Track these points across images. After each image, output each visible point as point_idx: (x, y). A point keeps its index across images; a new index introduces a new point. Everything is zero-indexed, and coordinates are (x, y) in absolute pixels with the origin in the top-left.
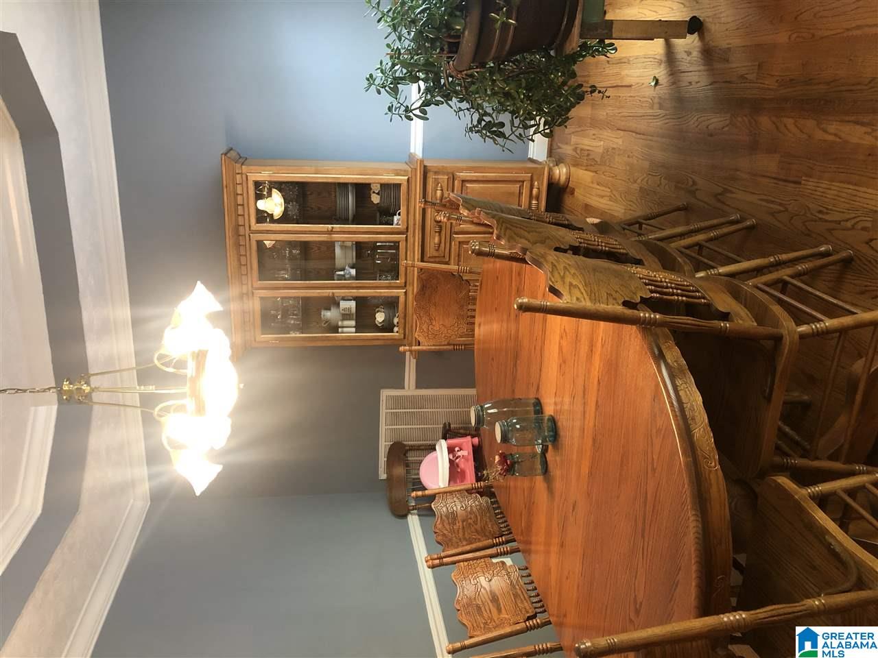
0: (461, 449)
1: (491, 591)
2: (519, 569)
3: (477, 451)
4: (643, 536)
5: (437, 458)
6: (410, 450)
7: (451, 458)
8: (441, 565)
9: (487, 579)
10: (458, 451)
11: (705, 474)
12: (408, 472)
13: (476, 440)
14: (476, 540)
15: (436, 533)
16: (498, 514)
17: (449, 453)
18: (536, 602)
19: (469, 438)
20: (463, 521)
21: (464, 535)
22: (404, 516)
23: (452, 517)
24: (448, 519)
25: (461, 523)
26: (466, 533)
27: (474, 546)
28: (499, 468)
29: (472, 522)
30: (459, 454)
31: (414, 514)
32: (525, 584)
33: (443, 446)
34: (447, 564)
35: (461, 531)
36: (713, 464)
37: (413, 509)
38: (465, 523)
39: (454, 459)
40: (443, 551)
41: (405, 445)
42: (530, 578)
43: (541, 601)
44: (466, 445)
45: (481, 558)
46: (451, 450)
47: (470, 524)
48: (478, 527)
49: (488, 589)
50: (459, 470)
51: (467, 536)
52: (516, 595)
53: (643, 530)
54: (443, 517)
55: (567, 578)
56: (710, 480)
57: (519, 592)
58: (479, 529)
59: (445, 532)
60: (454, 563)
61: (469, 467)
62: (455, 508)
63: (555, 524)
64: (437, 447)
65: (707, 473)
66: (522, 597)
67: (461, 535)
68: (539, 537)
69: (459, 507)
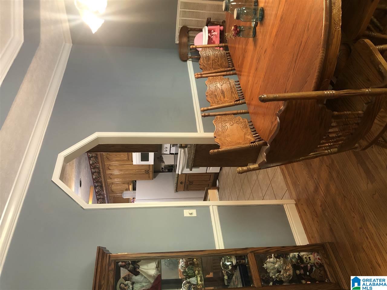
0: (214, 31)
1: (222, 89)
2: (235, 82)
3: (222, 33)
4: (295, 62)
5: (202, 35)
6: (190, 30)
7: (209, 35)
8: (202, 77)
9: (220, 85)
10: (213, 32)
11: (333, 32)
12: (189, 41)
13: (222, 28)
14: (217, 69)
15: (200, 64)
16: (229, 58)
17: (208, 33)
18: (240, 95)
19: (219, 26)
20: (213, 60)
21: (212, 66)
22: (186, 61)
23: (208, 58)
24: (206, 59)
25: (211, 61)
26: (213, 66)
27: (216, 71)
28: (233, 33)
29: (217, 62)
30: (213, 33)
31: (190, 60)
32: (237, 88)
33: (206, 29)
34: (204, 77)
35: (211, 64)
36: (338, 27)
37: (190, 58)
38: (213, 61)
39: (210, 36)
40: (203, 72)
41: (188, 28)
42: (239, 86)
43: (243, 95)
44: (217, 30)
45: (219, 76)
46: (210, 31)
47: (216, 62)
48: (219, 63)
49: (220, 88)
50: (212, 42)
51: (214, 67)
52: (232, 92)
53: (296, 59)
54: (204, 58)
55: (256, 84)
56: (334, 35)
57: (234, 91)
58: (220, 64)
59: (204, 64)
60: (207, 77)
61: (217, 40)
62: (209, 54)
63: (255, 60)
64: (203, 30)
65: (334, 31)
66: (235, 93)
67: (211, 66)
68: (245, 70)
69: (211, 54)
